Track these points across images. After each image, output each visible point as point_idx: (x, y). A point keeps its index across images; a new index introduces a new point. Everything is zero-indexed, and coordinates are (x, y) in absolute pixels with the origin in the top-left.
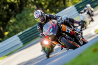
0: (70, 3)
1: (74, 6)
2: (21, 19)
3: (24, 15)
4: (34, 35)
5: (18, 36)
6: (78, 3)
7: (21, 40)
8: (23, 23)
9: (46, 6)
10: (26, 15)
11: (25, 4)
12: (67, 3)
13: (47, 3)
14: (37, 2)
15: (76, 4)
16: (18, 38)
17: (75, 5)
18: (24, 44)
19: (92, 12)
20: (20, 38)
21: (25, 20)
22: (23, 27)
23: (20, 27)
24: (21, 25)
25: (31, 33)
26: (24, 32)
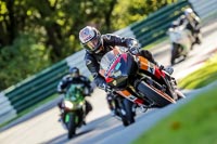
0: (120, 21)
1: (128, 28)
2: (12, 56)
3: (18, 48)
4: (40, 92)
5: (7, 95)
6: (139, 22)
7: (12, 104)
8: (17, 65)
9: (68, 28)
10: (22, 48)
11: (20, 24)
12: (113, 21)
13: (71, 21)
14: (47, 19)
15: (135, 24)
16: (6, 98)
17: (131, 25)
18: (18, 112)
19: (197, 24)
20: (10, 99)
21: (21, 58)
22: (16, 75)
23: (9, 74)
24: (13, 71)
25: (34, 89)
26: (19, 85)
